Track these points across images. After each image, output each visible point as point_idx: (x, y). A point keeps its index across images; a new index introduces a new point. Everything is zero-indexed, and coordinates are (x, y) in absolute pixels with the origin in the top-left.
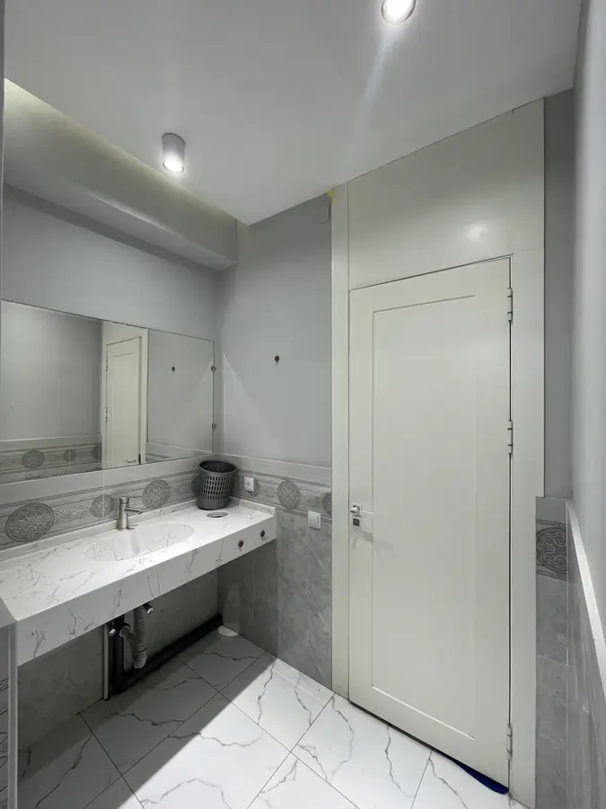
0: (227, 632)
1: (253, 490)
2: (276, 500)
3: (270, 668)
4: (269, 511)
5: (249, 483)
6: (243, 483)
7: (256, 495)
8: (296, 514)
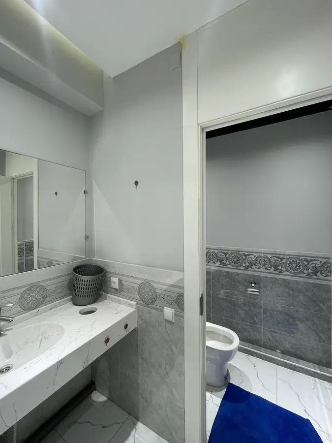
0: (99, 397)
1: (118, 288)
2: (137, 296)
3: (133, 433)
4: (130, 305)
5: (115, 282)
6: (110, 281)
7: (120, 292)
8: (154, 309)
